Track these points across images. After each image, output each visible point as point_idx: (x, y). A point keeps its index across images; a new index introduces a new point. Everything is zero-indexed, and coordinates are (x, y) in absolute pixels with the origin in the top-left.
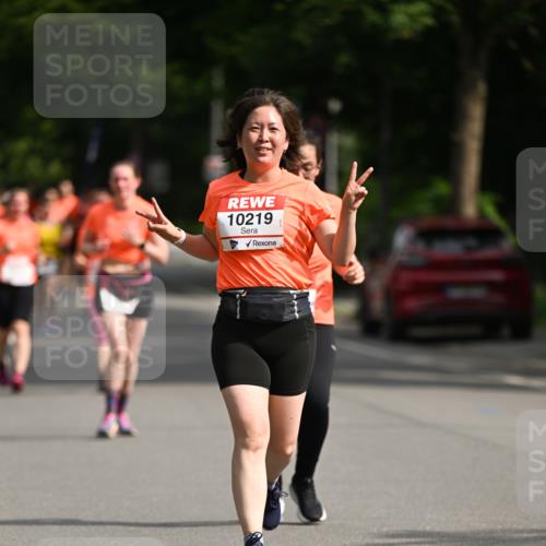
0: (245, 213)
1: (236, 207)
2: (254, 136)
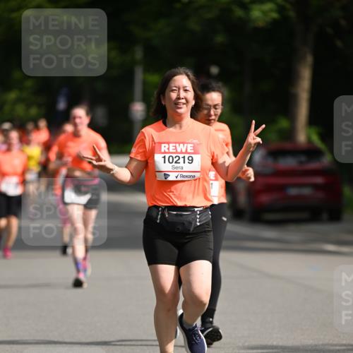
0: (174, 155)
1: (167, 151)
2: (174, 95)
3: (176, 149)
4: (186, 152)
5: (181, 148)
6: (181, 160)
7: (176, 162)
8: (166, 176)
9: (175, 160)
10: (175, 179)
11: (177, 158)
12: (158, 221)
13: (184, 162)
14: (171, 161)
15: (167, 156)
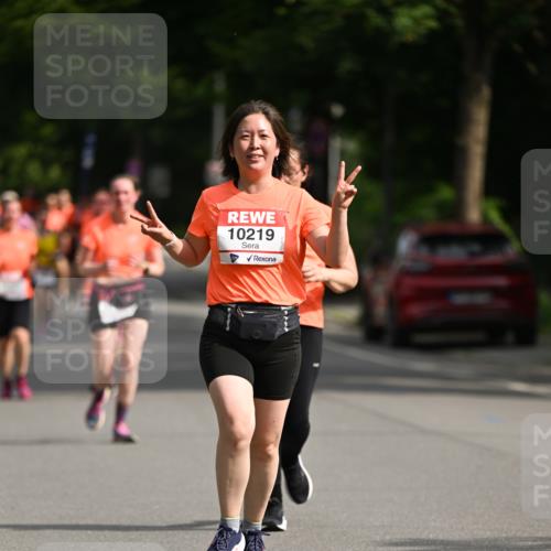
2: (245, 144)
3: (249, 219)
4: (264, 224)
5: (257, 217)
6: (257, 235)
7: (248, 238)
8: (234, 257)
9: (247, 234)
10: (246, 262)
11: (251, 232)
12: (228, 329)
13: (261, 238)
14: (241, 236)
15: (236, 229)
